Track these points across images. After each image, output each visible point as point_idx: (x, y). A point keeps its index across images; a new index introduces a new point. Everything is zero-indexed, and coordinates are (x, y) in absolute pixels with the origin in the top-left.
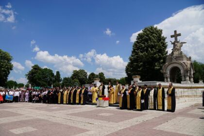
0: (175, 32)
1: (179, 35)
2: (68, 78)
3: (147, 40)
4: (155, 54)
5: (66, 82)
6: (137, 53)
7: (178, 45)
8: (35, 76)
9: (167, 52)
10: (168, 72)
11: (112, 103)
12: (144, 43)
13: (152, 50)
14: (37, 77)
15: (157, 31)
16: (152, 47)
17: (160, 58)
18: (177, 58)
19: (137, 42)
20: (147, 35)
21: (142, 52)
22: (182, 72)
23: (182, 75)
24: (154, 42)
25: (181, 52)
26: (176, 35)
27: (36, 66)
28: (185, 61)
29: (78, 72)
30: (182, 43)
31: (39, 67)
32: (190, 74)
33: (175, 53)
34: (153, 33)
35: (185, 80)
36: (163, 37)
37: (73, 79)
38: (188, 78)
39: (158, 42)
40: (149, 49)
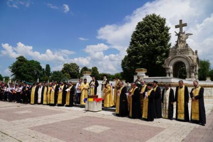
0: (181, 21)
1: (185, 25)
2: (58, 72)
3: (147, 30)
4: (157, 46)
5: (56, 77)
6: (136, 45)
7: (184, 36)
8: (20, 68)
9: (170, 45)
10: (171, 68)
11: (108, 106)
12: (144, 34)
13: (154, 41)
14: (21, 69)
15: (160, 20)
16: (154, 38)
17: (162, 51)
18: (182, 51)
19: (136, 32)
20: (149, 24)
21: (141, 44)
22: (187, 67)
23: (187, 71)
24: (156, 32)
25: (187, 45)
26: (181, 25)
27: (21, 57)
28: (191, 55)
29: (69, 65)
30: (188, 35)
31: (24, 59)
32: (196, 70)
33: (179, 45)
34: (155, 22)
35: (190, 77)
36: (166, 27)
37: (64, 73)
38: (193, 75)
39: (161, 33)
40: (151, 40)
